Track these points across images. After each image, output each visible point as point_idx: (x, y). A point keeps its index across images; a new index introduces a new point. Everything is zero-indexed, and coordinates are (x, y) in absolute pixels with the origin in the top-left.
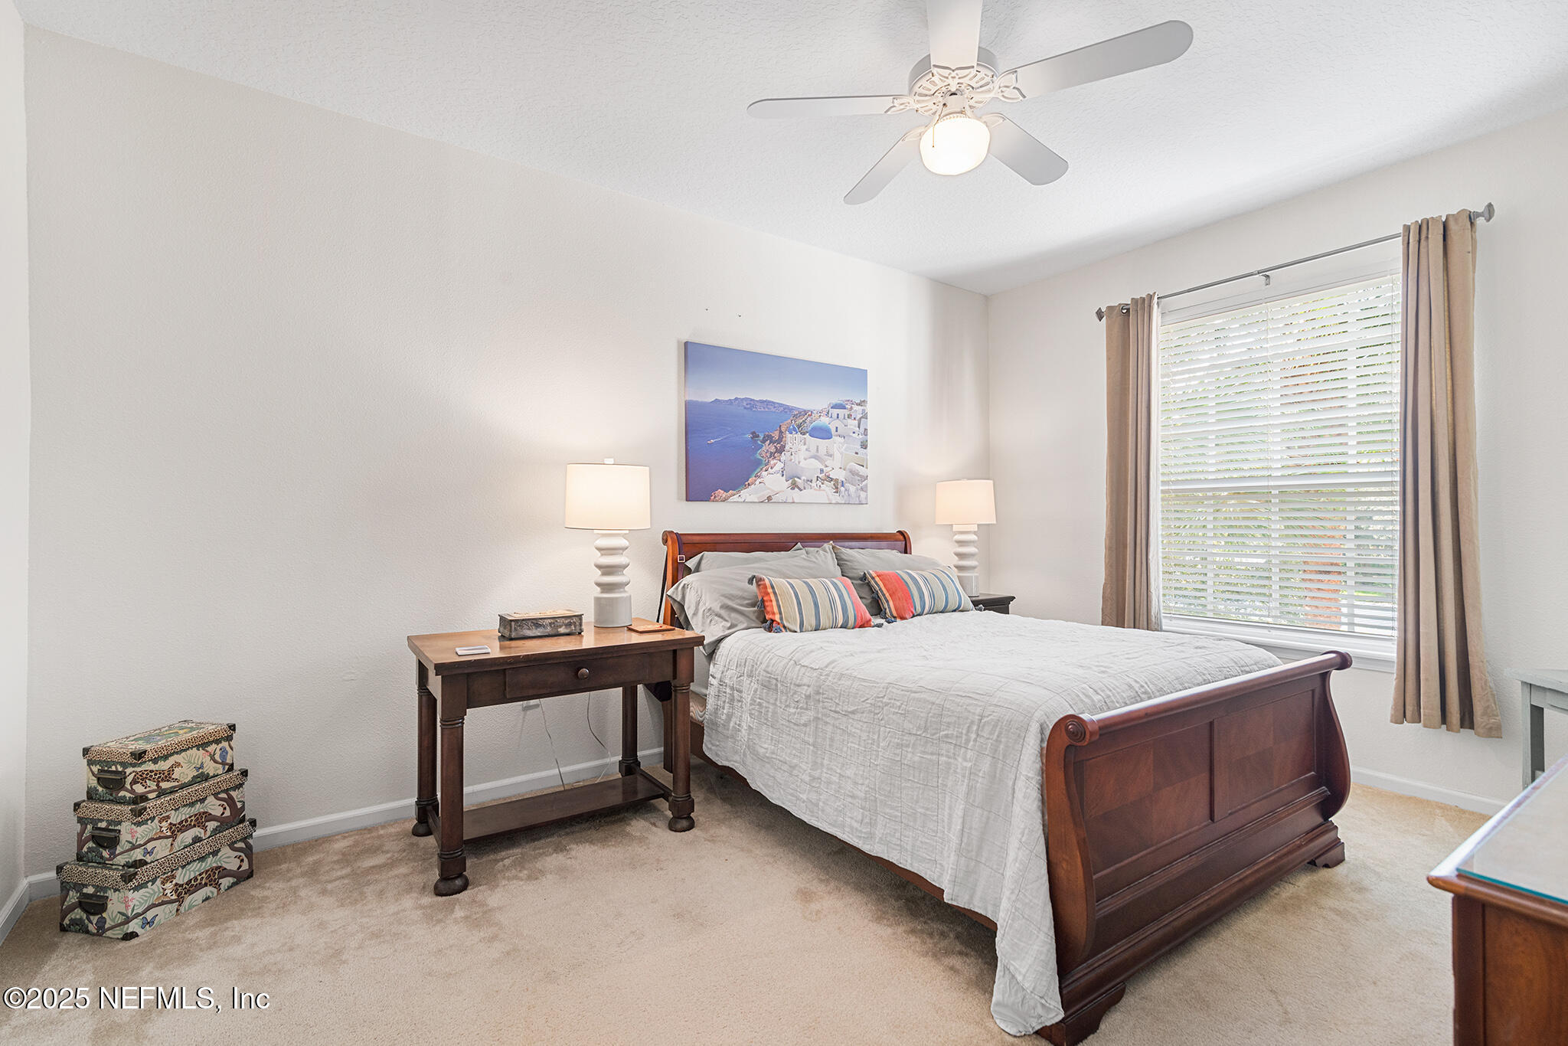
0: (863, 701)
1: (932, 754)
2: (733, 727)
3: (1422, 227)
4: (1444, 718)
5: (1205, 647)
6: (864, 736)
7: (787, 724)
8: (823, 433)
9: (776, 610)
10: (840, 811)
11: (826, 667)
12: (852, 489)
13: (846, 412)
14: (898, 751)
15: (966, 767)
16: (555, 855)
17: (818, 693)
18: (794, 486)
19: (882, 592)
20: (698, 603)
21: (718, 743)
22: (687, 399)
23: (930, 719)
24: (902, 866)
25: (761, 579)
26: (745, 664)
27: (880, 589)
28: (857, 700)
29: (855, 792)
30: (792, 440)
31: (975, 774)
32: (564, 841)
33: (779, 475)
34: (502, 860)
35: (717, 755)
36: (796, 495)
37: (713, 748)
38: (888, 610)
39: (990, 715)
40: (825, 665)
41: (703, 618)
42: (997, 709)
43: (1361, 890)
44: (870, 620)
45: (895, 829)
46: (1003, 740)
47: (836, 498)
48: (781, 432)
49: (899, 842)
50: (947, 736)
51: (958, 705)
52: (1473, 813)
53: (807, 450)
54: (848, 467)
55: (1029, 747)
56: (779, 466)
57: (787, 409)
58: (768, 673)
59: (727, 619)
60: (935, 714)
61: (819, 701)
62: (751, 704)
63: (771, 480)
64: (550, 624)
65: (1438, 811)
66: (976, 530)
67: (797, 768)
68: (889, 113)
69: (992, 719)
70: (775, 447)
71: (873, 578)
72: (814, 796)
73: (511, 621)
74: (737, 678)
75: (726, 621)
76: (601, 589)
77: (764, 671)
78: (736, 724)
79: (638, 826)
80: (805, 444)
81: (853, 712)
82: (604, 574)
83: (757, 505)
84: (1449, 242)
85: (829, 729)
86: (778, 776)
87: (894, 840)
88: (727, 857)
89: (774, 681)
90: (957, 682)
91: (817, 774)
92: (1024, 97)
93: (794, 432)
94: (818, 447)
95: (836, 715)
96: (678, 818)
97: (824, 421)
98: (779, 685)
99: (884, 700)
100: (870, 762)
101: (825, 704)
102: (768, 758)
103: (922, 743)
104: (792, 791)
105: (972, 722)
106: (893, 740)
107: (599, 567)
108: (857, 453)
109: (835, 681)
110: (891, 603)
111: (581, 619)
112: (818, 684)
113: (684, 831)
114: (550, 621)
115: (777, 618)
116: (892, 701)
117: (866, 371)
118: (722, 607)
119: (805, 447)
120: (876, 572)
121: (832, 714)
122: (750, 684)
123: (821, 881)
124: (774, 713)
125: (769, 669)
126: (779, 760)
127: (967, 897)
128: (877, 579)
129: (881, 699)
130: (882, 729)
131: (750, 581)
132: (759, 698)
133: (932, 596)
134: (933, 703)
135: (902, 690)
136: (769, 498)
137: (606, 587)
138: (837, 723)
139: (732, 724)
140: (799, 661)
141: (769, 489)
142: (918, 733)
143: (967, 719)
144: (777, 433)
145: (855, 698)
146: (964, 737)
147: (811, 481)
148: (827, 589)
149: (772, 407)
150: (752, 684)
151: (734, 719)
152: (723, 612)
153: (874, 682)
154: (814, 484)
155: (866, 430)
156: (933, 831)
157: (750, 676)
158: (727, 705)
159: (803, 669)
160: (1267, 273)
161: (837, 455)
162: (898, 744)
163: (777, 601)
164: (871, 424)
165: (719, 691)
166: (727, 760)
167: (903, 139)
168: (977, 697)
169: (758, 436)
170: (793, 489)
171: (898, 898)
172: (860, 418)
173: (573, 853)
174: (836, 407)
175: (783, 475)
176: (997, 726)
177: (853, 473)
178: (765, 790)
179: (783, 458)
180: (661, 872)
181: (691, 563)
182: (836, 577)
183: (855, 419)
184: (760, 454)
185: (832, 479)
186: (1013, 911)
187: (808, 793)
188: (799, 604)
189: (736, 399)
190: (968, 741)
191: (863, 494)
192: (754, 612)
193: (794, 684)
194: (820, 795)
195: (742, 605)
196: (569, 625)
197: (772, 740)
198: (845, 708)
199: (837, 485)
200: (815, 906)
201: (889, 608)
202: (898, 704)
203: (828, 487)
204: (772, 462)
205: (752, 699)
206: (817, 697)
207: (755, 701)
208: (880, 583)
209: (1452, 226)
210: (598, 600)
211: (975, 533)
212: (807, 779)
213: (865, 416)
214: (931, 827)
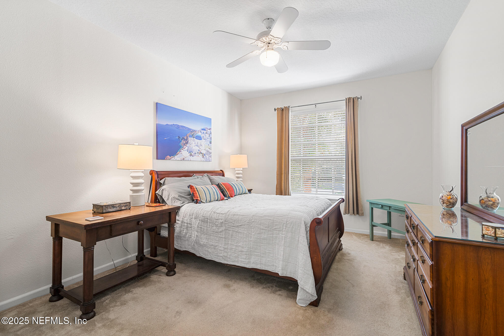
0: (244, 222)
1: (271, 234)
2: (188, 237)
3: (349, 99)
4: (354, 213)
5: (318, 199)
6: (245, 232)
7: (212, 233)
8: (199, 138)
9: (198, 196)
10: (237, 257)
11: (227, 213)
12: (207, 156)
13: (206, 132)
14: (259, 235)
15: (283, 236)
16: (127, 294)
17: (226, 221)
18: (191, 155)
19: (225, 189)
20: (169, 196)
21: (181, 243)
22: (157, 123)
23: (269, 225)
24: (261, 269)
25: (192, 186)
26: (193, 215)
27: (224, 188)
28: (242, 222)
29: (242, 250)
30: (191, 140)
31: (286, 238)
32: (128, 288)
33: (187, 151)
34: (105, 301)
35: (181, 247)
36: (191, 158)
37: (179, 245)
38: (227, 194)
39: (289, 221)
40: (227, 212)
41: (171, 200)
42: (291, 219)
43: (349, 254)
44: (224, 198)
45: (259, 259)
46: (294, 227)
47: (203, 159)
48: (187, 137)
49: (260, 262)
50: (276, 228)
51: (279, 219)
52: (358, 233)
53: (195, 143)
54: (206, 149)
55: (302, 228)
56: (187, 148)
57: (189, 129)
58: (203, 217)
59: (181, 200)
60: (271, 223)
61: (226, 223)
62: (197, 228)
63: (184, 153)
64: (119, 206)
65: (352, 234)
66: (242, 169)
67: (217, 246)
68: (252, 44)
69: (290, 222)
70: (185, 142)
71: (221, 185)
72: (225, 254)
73: (103, 206)
74: (190, 220)
75: (181, 201)
76: (133, 192)
77: (202, 216)
78: (189, 235)
79: (154, 277)
80: (194, 141)
81: (240, 226)
82: (134, 186)
83: (180, 161)
84: (354, 103)
85: (231, 232)
86: (210, 250)
87: (258, 262)
88: (194, 280)
89: (206, 219)
90: (276, 213)
91: (226, 247)
92: (288, 49)
93: (191, 137)
94: (198, 142)
95: (234, 227)
96: (170, 271)
97: (200, 134)
98: (208, 220)
99: (252, 221)
100: (248, 240)
101: (229, 224)
102: (205, 245)
103: (267, 232)
104: (216, 254)
105: (284, 223)
106: (257, 232)
107: (132, 184)
108: (209, 145)
109: (232, 217)
110: (228, 192)
111: (130, 204)
112: (225, 218)
113: (173, 275)
114: (118, 205)
115: (199, 199)
116: (256, 221)
117: (211, 119)
118: (178, 196)
119: (194, 142)
120: (222, 183)
121: (232, 227)
122: (196, 221)
123: (229, 280)
124: (207, 230)
125: (204, 215)
126: (209, 245)
127: (286, 273)
128: (223, 185)
129: (251, 220)
130: (252, 229)
131: (188, 187)
132: (201, 226)
133: (239, 189)
134: (270, 220)
135: (259, 217)
136: (184, 159)
137: (135, 191)
138: (234, 230)
139: (187, 236)
140: (215, 212)
141: (183, 156)
142: (266, 229)
143: (282, 223)
144: (186, 137)
145: (241, 221)
146: (282, 228)
147: (196, 154)
148: (212, 188)
149: (184, 128)
150: (197, 221)
151: (188, 234)
152: (179, 198)
153: (248, 216)
154: (197, 155)
155: (211, 138)
156: (272, 257)
157: (195, 218)
158: (185, 230)
159: (218, 214)
160: (316, 105)
161: (203, 145)
162: (259, 233)
163: (198, 193)
164: (212, 136)
165: (181, 225)
166: (185, 248)
167: (252, 52)
168: (284, 216)
169: (180, 138)
170: (191, 156)
171: (254, 280)
172: (210, 134)
173: (134, 292)
174: (203, 130)
175: (188, 151)
176: (292, 224)
177: (208, 151)
178: (204, 256)
179: (188, 145)
180: (174, 290)
181: (162, 182)
182: (210, 185)
183: (208, 134)
184: (181, 144)
185: (202, 153)
186: (304, 273)
187: (223, 254)
188: (205, 194)
189: (173, 124)
190: (282, 229)
191: (210, 158)
192: (190, 197)
193: (216, 219)
194: (228, 253)
195: (185, 195)
196: (126, 206)
197: (206, 239)
198: (237, 225)
199: (203, 155)
200: (232, 288)
201: (228, 194)
202: (258, 221)
203: (201, 156)
204: (185, 147)
205: (198, 226)
206: (225, 223)
207: (199, 227)
208: (224, 186)
209: (354, 99)
210: (131, 196)
211: (242, 171)
212: (222, 249)
213: (211, 133)
214: (271, 255)
